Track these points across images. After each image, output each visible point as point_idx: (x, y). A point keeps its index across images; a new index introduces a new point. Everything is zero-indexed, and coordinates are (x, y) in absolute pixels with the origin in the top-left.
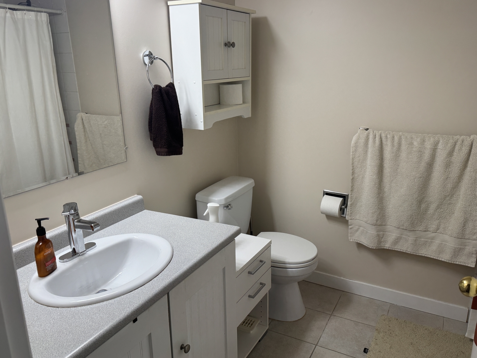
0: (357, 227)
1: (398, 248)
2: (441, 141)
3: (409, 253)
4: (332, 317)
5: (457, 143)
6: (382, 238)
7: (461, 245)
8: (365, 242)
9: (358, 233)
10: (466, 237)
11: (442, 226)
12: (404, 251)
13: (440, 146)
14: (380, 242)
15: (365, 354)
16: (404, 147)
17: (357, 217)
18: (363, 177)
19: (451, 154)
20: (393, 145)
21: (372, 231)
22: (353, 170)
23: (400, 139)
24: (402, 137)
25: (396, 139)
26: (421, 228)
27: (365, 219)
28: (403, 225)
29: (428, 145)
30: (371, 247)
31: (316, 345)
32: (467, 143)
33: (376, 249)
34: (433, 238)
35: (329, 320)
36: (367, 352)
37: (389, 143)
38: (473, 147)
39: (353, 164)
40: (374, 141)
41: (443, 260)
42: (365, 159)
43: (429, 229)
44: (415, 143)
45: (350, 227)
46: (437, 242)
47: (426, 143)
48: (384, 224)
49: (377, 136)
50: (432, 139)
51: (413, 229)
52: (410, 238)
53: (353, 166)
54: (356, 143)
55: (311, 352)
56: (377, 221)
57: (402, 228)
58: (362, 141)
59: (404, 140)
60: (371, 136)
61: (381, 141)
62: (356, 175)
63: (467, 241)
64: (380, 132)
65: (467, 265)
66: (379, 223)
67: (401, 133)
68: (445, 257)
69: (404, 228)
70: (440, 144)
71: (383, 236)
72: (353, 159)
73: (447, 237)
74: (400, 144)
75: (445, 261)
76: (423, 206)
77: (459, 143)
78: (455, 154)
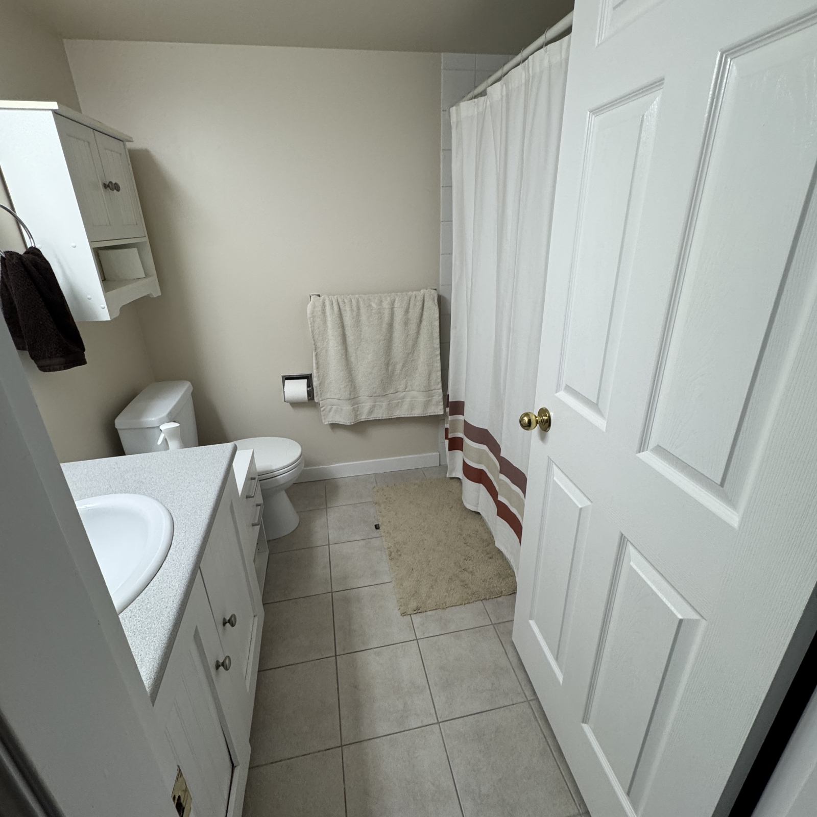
0: (329, 407)
1: (374, 417)
2: (397, 299)
3: (385, 418)
4: (328, 510)
5: (411, 300)
6: (358, 411)
7: (429, 397)
8: (342, 421)
9: (331, 414)
10: (432, 389)
11: (409, 384)
12: (380, 418)
13: (397, 305)
14: (356, 416)
15: (378, 530)
16: (363, 310)
17: (328, 396)
18: (327, 351)
19: (407, 311)
20: (352, 310)
21: (347, 407)
22: (314, 344)
23: (358, 302)
24: (360, 299)
25: (354, 302)
26: (392, 391)
27: (338, 396)
28: (376, 393)
29: (386, 305)
30: (349, 424)
31: (329, 545)
32: (420, 298)
33: (354, 424)
34: (403, 398)
35: (327, 515)
36: (379, 527)
37: (348, 308)
38: (425, 301)
39: (313, 337)
40: (332, 308)
41: (416, 415)
42: (325, 329)
43: (399, 390)
44: (374, 305)
45: (322, 409)
46: (408, 400)
47: (383, 304)
48: (356, 396)
49: (334, 301)
50: (389, 299)
51: (385, 394)
52: (384, 404)
53: (314, 340)
54: (313, 312)
55: (328, 554)
56: (350, 394)
57: (375, 395)
58: (319, 309)
59: (361, 302)
60: (327, 303)
61: (339, 306)
62: (319, 350)
63: (433, 392)
64: (335, 297)
65: (436, 414)
66: (352, 396)
67: (357, 296)
68: (417, 413)
69: (378, 395)
70: (396, 302)
71: (358, 409)
72: (313, 332)
73: (415, 393)
74: (359, 308)
75: (418, 416)
76: (390, 368)
77: (413, 299)
78: (411, 310)
